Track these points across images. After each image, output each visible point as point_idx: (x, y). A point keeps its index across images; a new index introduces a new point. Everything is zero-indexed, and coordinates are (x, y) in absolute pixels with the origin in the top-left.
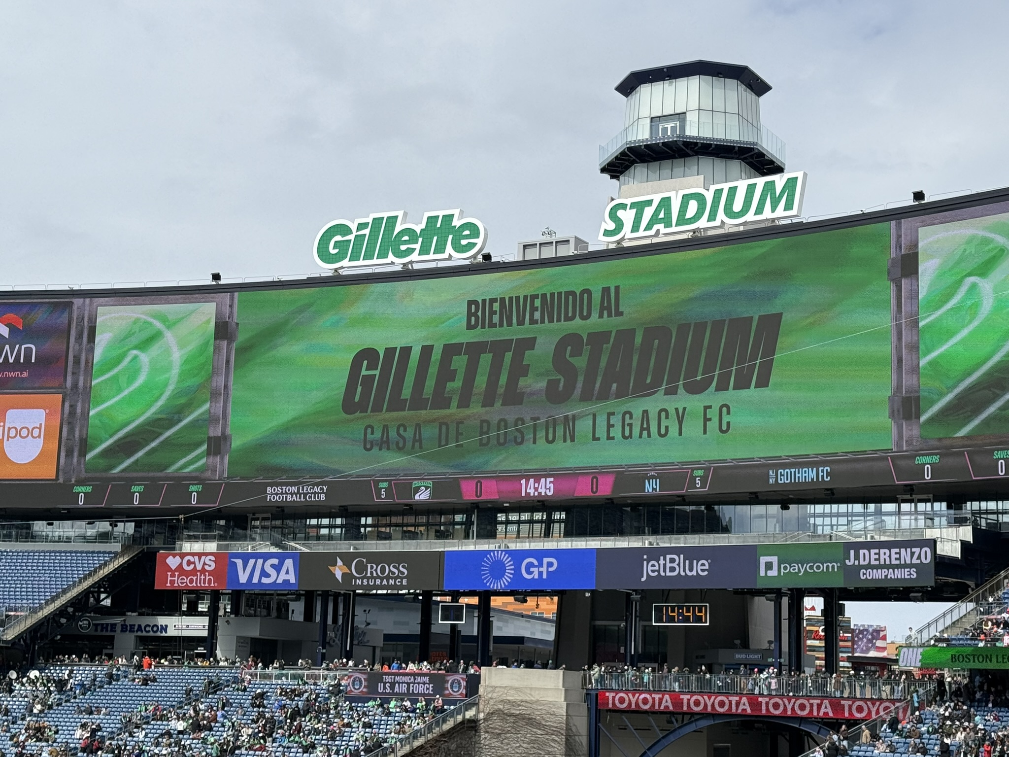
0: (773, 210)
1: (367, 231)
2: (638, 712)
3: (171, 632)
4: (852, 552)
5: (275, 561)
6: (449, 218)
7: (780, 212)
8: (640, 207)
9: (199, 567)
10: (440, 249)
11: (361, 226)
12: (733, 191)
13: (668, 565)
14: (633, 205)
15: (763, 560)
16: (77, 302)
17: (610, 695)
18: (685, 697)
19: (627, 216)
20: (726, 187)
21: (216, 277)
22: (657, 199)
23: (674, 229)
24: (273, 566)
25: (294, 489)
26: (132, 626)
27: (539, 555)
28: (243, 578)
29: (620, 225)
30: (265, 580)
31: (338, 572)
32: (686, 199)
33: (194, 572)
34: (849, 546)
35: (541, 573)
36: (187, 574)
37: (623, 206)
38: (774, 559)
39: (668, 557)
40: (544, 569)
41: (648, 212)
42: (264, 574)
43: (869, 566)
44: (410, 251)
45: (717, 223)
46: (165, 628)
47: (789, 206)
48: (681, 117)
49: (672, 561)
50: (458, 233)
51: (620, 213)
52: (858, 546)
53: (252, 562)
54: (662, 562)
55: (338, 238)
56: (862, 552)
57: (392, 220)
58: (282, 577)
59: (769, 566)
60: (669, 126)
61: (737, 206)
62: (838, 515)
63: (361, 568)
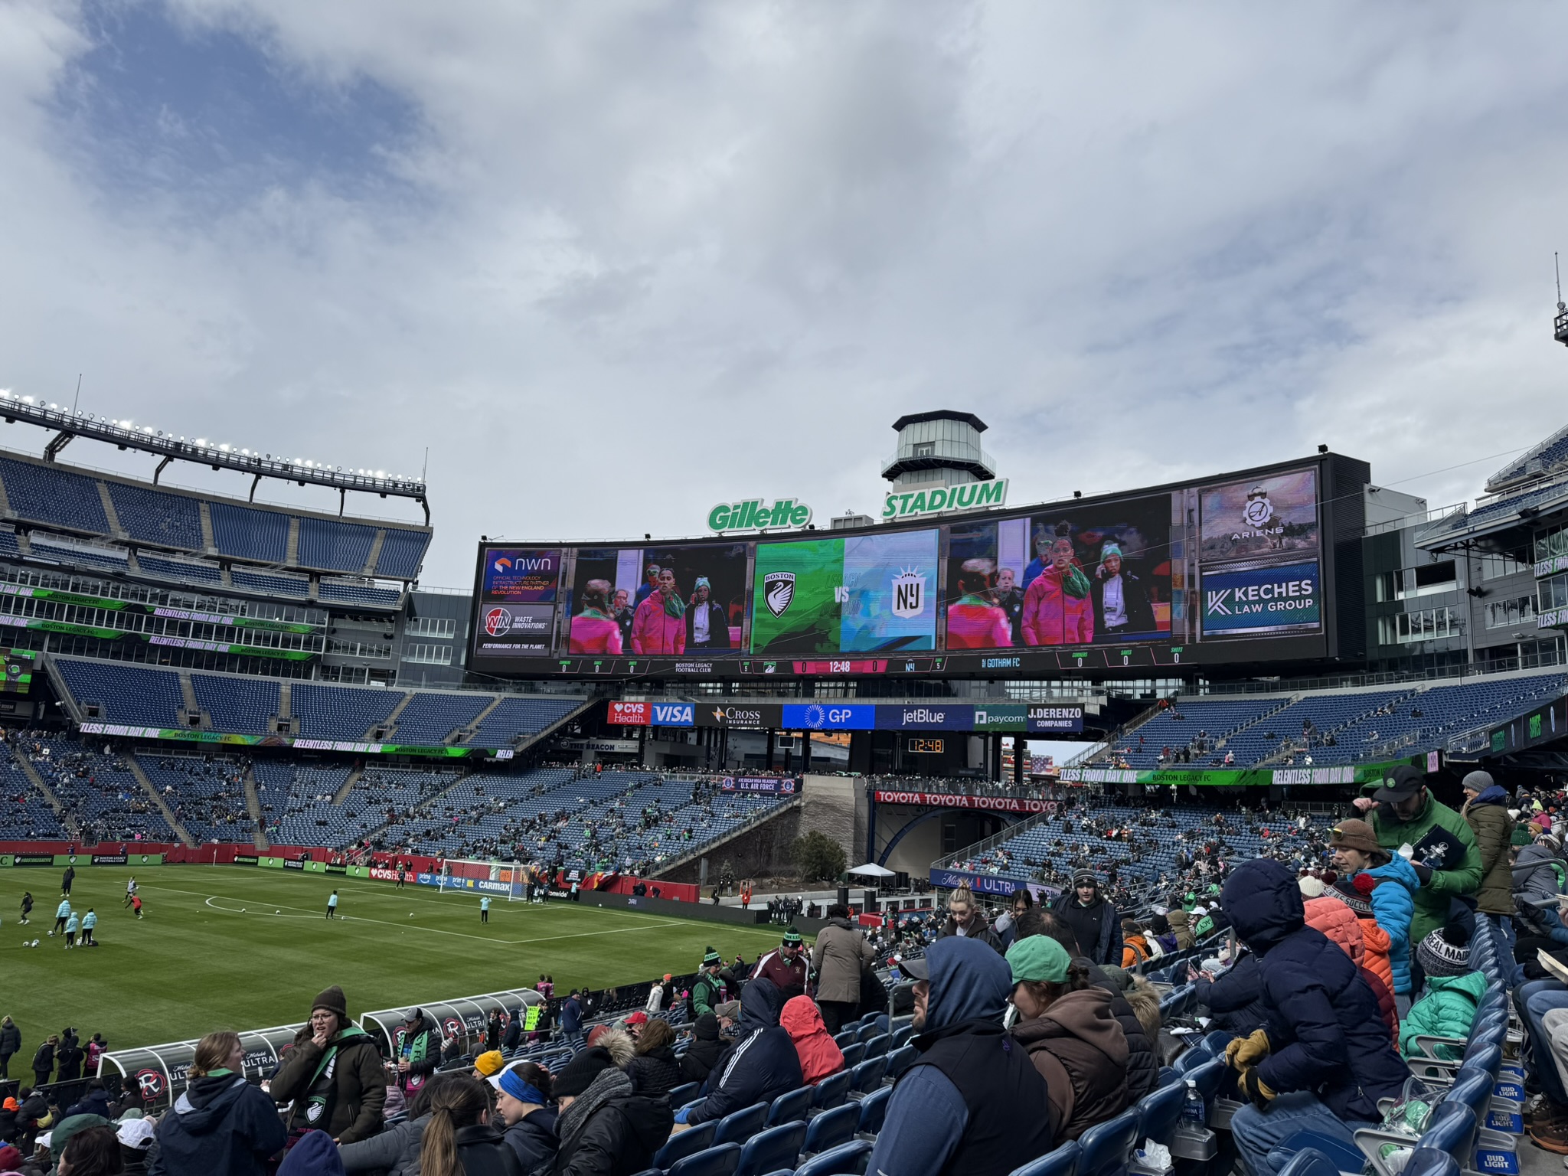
0: (988, 500)
1: (739, 510)
2: (899, 804)
3: (616, 750)
4: (1032, 710)
5: (680, 708)
6: (789, 503)
7: (992, 502)
8: (906, 498)
9: (634, 711)
10: (784, 522)
11: (736, 507)
12: (963, 489)
13: (919, 715)
14: (902, 497)
15: (977, 714)
16: (564, 550)
17: (882, 793)
18: (928, 796)
19: (898, 503)
20: (959, 487)
21: (648, 536)
22: (916, 493)
23: (926, 512)
24: (678, 711)
25: (692, 665)
26: (593, 745)
27: (840, 708)
28: (660, 718)
29: (893, 508)
30: (673, 720)
31: (718, 714)
32: (934, 494)
33: (631, 714)
34: (1030, 706)
35: (841, 719)
36: (627, 715)
37: (895, 498)
38: (984, 714)
39: (919, 711)
40: (843, 717)
41: (911, 501)
42: (673, 715)
43: (1043, 719)
44: (765, 523)
45: (953, 509)
46: (612, 747)
47: (997, 499)
48: (932, 444)
49: (922, 713)
50: (794, 512)
51: (894, 502)
52: (1036, 707)
53: (666, 708)
54: (915, 714)
55: (722, 514)
56: (1038, 710)
57: (755, 504)
58: (684, 718)
59: (981, 717)
60: (924, 449)
61: (966, 499)
62: (1024, 688)
63: (732, 713)
